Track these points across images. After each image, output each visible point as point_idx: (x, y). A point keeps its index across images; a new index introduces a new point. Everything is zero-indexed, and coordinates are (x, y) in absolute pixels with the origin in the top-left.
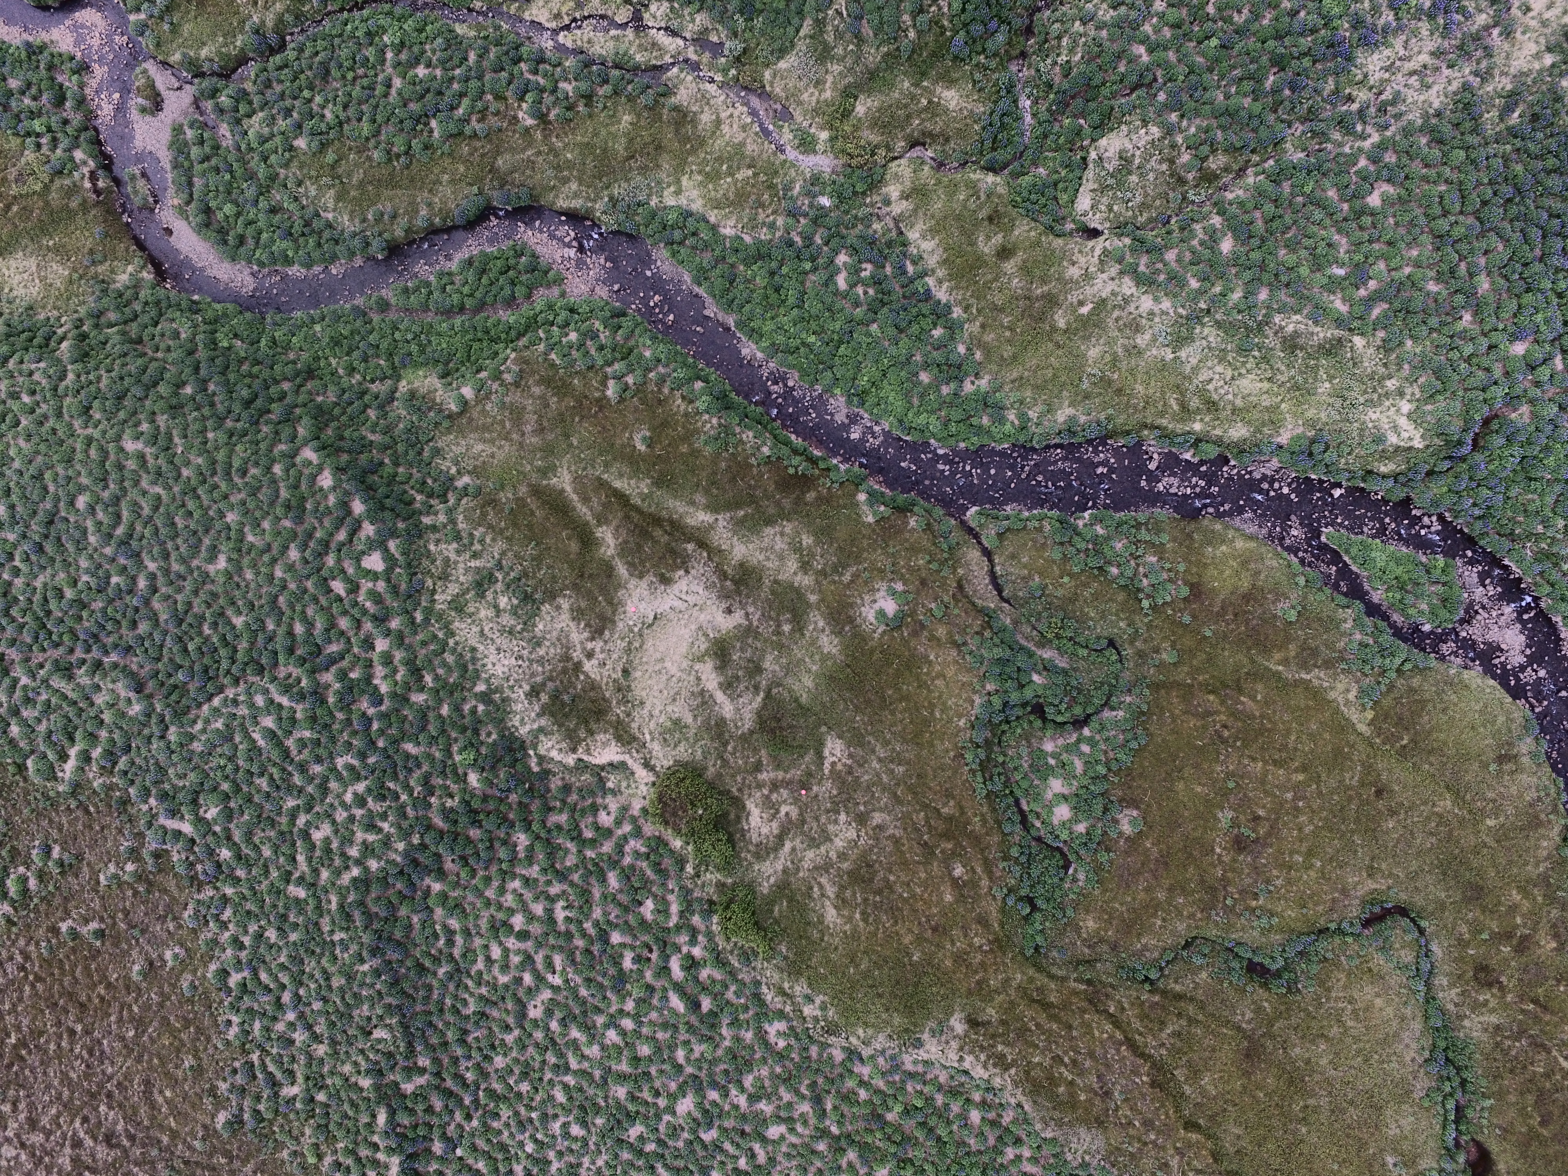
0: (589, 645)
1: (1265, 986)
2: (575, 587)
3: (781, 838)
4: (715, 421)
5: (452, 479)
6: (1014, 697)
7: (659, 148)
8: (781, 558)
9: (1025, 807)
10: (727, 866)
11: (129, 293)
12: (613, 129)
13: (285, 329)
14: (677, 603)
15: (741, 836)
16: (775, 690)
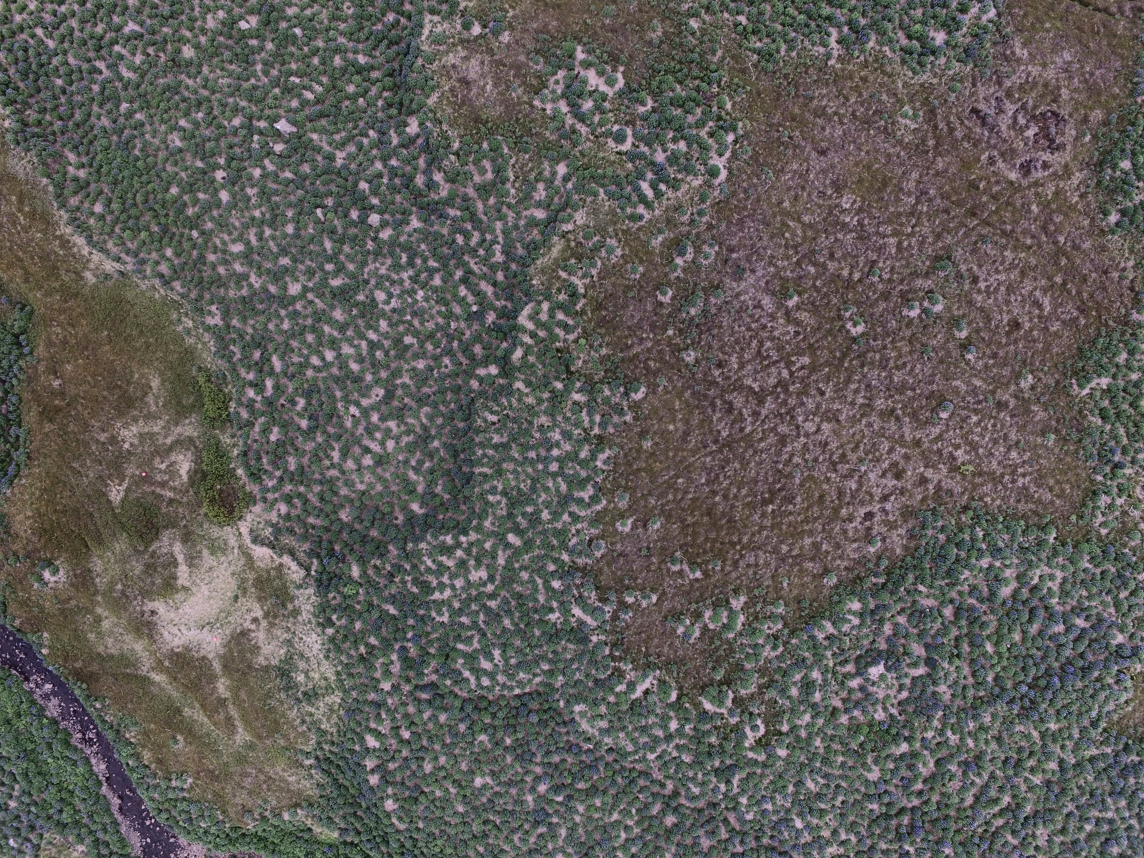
0: (253, 627)
2: (250, 667)
3: (172, 448)
4: (127, 735)
5: (316, 766)
8: (112, 632)
14: (184, 631)
15: (198, 460)
16: (141, 548)
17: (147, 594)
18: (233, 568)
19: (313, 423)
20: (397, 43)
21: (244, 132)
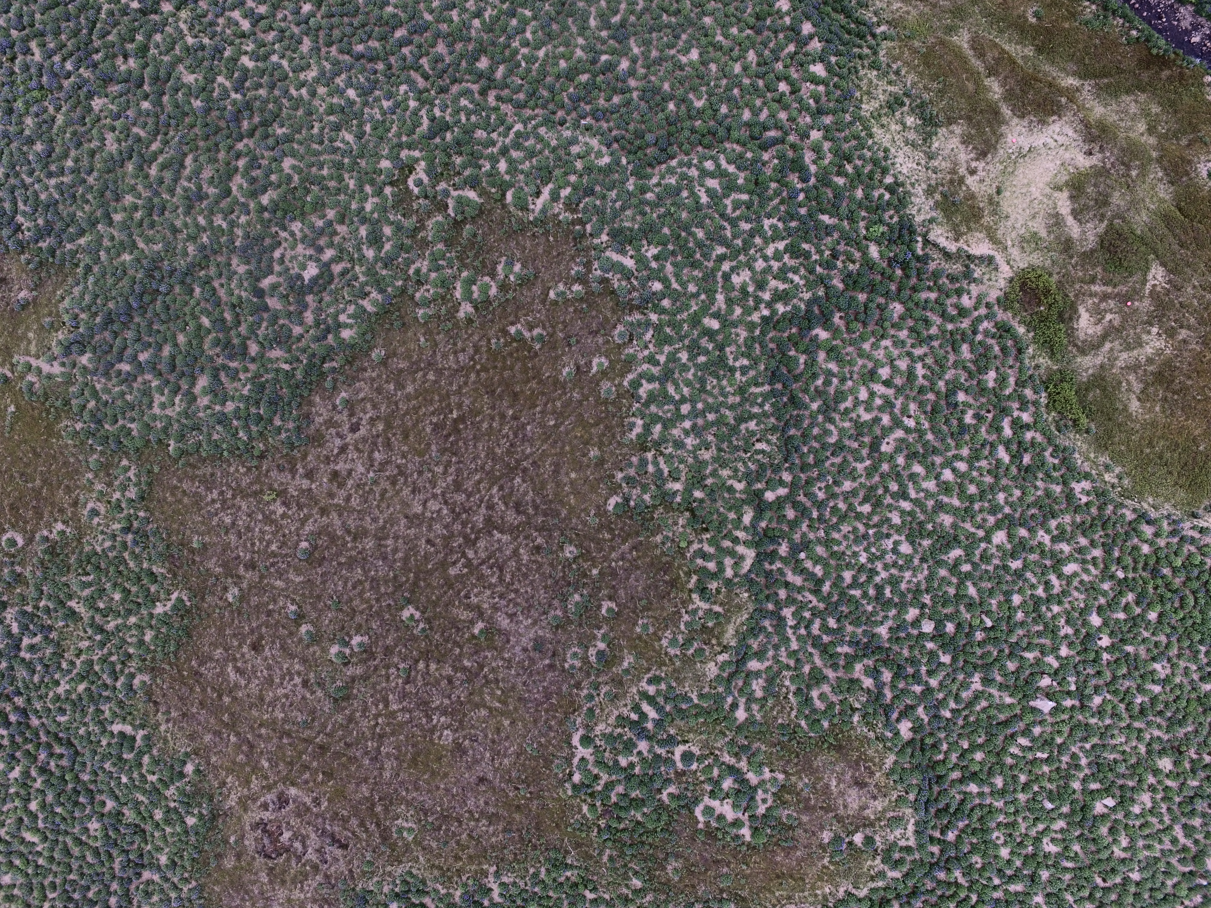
0: (974, 164)
2: (969, 119)
3: (1103, 339)
4: (1094, 7)
5: (872, 26)
8: (1132, 120)
14: (1049, 141)
15: (1071, 333)
16: (1117, 221)
17: (1101, 172)
18: (1009, 223)
19: (952, 400)
20: (939, 811)
21: (1087, 692)
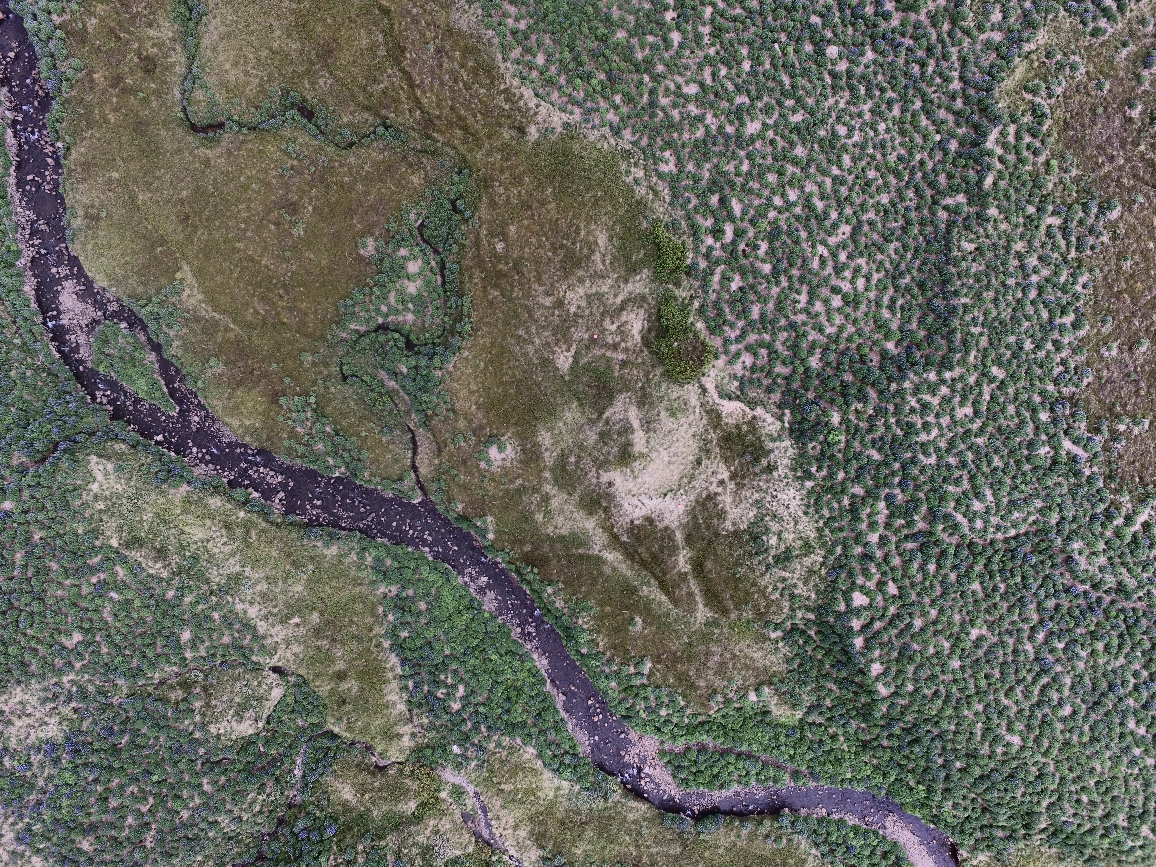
0: (720, 490)
1: (304, 100)
2: (717, 535)
3: (622, 307)
4: (580, 622)
5: (783, 639)
6: (423, 361)
7: (563, 824)
8: (562, 510)
9: (439, 278)
10: (667, 298)
11: (982, 846)
12: (590, 847)
13: (872, 782)
14: (646, 501)
15: (651, 318)
16: (595, 416)
17: (601, 465)
18: (694, 429)
